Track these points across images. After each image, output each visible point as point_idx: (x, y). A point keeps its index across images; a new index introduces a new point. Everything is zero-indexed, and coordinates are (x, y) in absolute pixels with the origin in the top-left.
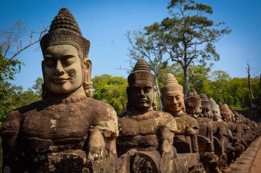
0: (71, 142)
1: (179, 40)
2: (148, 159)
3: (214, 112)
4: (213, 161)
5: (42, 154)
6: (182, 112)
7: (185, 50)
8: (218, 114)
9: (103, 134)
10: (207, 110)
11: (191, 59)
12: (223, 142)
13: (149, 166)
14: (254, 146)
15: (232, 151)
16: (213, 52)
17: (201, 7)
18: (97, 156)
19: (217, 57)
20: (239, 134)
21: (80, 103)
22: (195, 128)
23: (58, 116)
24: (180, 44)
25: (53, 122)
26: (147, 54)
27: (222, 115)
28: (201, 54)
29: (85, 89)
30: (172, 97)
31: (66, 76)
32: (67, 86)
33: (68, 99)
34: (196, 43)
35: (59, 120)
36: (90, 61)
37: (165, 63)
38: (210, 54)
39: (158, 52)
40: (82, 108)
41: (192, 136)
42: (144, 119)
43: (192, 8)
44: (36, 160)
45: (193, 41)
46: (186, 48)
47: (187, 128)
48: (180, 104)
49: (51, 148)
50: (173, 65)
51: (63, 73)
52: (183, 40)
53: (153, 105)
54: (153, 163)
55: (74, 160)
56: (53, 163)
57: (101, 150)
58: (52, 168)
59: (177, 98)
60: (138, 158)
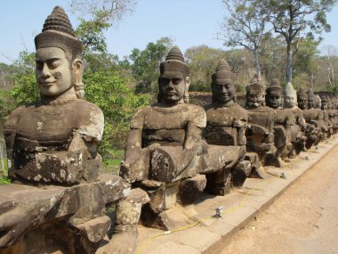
0: (54, 145)
1: (286, 8)
2: (166, 155)
3: (289, 98)
4: (270, 152)
5: (31, 153)
6: (232, 102)
7: (291, 20)
9: (83, 138)
11: (298, 30)
12: (289, 132)
16: (323, 22)
18: (73, 159)
19: (328, 28)
22: (243, 120)
23: (44, 118)
24: (287, 13)
25: (40, 124)
26: (248, 24)
28: (309, 24)
30: (221, 86)
31: (51, 79)
32: (54, 89)
33: (55, 101)
34: (304, 13)
35: (45, 123)
37: (268, 34)
38: (320, 24)
39: (261, 22)
40: (66, 112)
41: (238, 129)
42: (171, 112)
44: (27, 157)
45: (301, 10)
46: (292, 17)
47: (234, 119)
48: (230, 94)
49: (37, 148)
50: (278, 37)
51: (48, 77)
52: (290, 8)
53: (184, 97)
55: (53, 161)
56: (39, 162)
57: (79, 154)
58: (39, 166)
59: (227, 88)
60: (156, 154)
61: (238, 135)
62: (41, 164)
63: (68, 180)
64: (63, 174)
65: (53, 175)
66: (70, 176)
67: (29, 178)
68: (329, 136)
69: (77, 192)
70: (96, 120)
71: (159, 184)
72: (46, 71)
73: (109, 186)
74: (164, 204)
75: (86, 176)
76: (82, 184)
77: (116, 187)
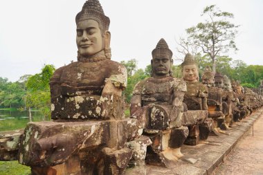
0: (90, 90)
1: (209, 38)
2: (162, 110)
3: (226, 85)
4: (221, 118)
5: (72, 97)
6: (196, 81)
7: (213, 45)
8: (230, 86)
9: (113, 84)
10: (220, 83)
11: (218, 51)
12: (231, 105)
13: (162, 115)
14: (258, 112)
15: (238, 112)
16: (234, 47)
17: (225, 14)
18: (107, 99)
20: (246, 102)
21: (100, 62)
22: (206, 92)
24: (210, 41)
25: (79, 75)
26: (186, 48)
27: (233, 87)
29: (105, 53)
31: (89, 42)
33: (91, 59)
34: (222, 40)
35: (83, 73)
36: (109, 33)
37: (199, 54)
43: (219, 15)
45: (219, 39)
46: (214, 43)
47: (199, 92)
48: (195, 75)
51: (87, 40)
52: (212, 37)
53: (170, 72)
54: (165, 113)
55: (91, 101)
56: (78, 103)
57: (111, 95)
58: (78, 107)
59: (193, 71)
60: (154, 109)
61: (203, 103)
62: (80, 105)
63: (103, 115)
64: (98, 110)
65: (90, 112)
66: (104, 112)
67: (69, 117)
68: (251, 112)
69: (109, 126)
70: (123, 72)
71: (157, 131)
72: (85, 36)
73: (129, 125)
74: (161, 147)
75: (115, 114)
76: (112, 120)
77: (134, 127)
